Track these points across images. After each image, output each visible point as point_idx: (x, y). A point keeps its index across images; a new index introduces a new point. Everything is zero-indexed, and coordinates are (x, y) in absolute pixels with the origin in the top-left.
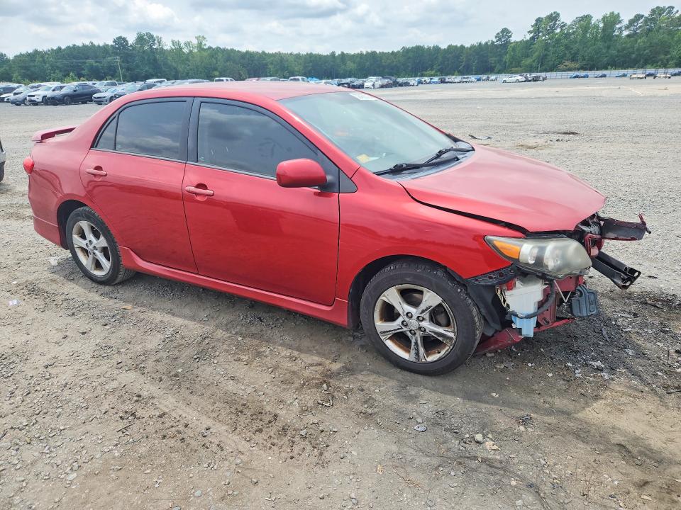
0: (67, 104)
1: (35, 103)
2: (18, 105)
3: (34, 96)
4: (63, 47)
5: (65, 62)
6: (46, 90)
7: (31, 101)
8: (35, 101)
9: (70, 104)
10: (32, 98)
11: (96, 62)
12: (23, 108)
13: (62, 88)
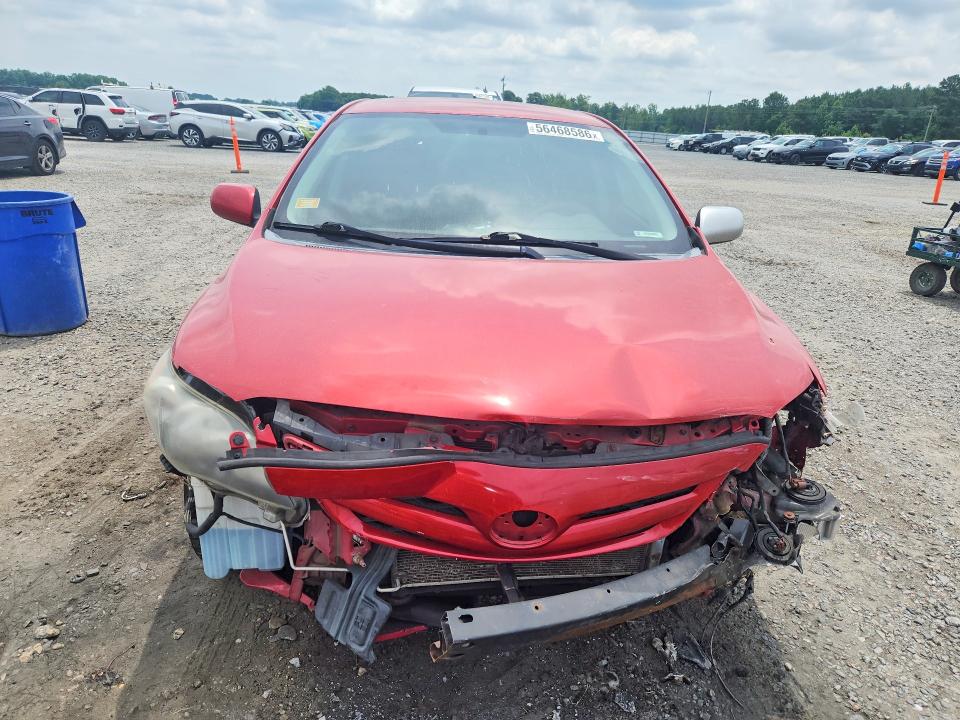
0: (791, 164)
1: (757, 159)
2: (740, 159)
3: (759, 149)
4: (863, 90)
5: (856, 110)
6: (778, 144)
7: (754, 155)
8: (757, 155)
9: (796, 164)
10: (757, 152)
11: (900, 112)
12: (744, 163)
13: (798, 141)
